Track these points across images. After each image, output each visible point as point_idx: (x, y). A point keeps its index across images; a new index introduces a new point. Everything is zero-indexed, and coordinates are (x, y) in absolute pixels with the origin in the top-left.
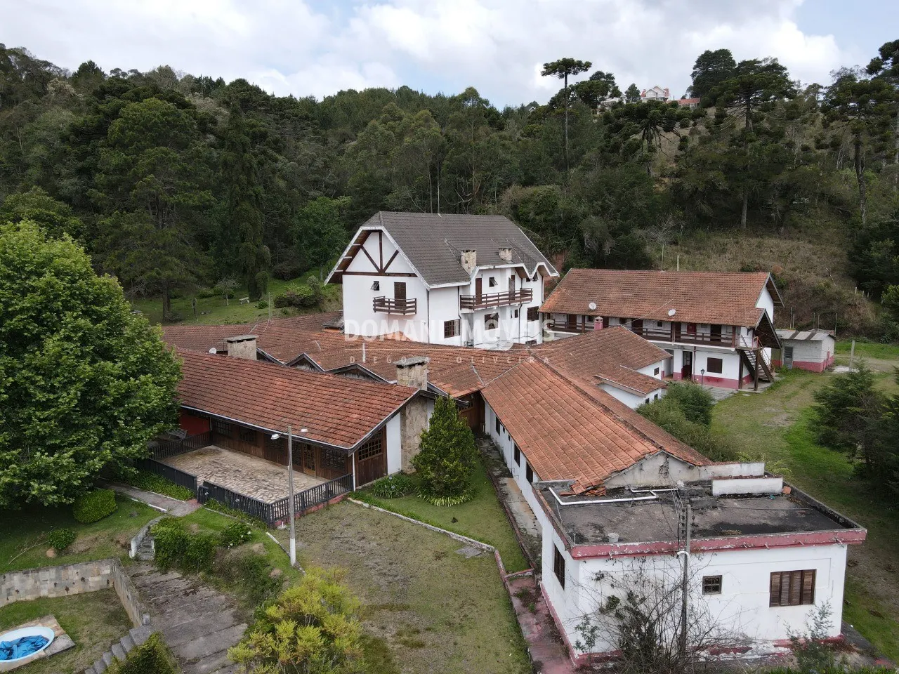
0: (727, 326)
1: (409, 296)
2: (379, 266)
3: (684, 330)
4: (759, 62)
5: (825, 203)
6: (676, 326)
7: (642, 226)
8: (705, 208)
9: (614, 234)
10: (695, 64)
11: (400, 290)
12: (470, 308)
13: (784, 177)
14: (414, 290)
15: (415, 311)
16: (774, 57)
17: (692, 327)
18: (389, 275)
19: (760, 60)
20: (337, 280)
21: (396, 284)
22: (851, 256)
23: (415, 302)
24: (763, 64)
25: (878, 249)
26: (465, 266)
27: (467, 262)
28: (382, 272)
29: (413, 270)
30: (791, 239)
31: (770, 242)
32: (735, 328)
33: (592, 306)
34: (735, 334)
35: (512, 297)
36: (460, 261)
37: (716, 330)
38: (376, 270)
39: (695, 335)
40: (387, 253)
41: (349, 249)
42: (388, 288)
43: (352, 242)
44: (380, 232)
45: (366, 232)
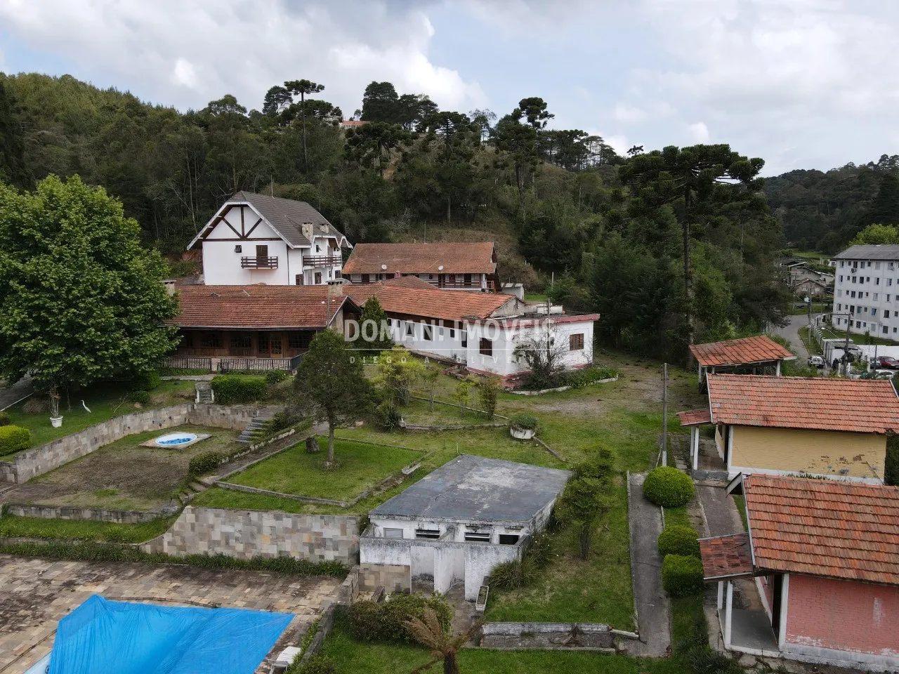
1: (271, 253)
2: (241, 233)
3: (447, 280)
4: (416, 97)
5: (495, 207)
6: (442, 277)
7: (386, 217)
9: (366, 223)
10: (365, 92)
11: (262, 251)
12: (312, 265)
13: (474, 187)
14: (274, 250)
15: (277, 266)
16: (426, 94)
17: (453, 276)
18: (252, 240)
19: (416, 95)
20: (199, 246)
21: (258, 247)
22: (521, 243)
23: (277, 259)
24: (419, 100)
25: (537, 235)
26: (306, 235)
27: (307, 231)
28: (244, 238)
29: (279, 234)
30: (481, 230)
31: (469, 232)
32: (480, 275)
33: (384, 267)
34: (481, 280)
35: (331, 260)
36: (301, 231)
37: (468, 278)
38: (238, 237)
39: (454, 282)
40: (250, 222)
41: (213, 219)
42: (250, 250)
43: (217, 214)
44: (242, 207)
45: (229, 207)
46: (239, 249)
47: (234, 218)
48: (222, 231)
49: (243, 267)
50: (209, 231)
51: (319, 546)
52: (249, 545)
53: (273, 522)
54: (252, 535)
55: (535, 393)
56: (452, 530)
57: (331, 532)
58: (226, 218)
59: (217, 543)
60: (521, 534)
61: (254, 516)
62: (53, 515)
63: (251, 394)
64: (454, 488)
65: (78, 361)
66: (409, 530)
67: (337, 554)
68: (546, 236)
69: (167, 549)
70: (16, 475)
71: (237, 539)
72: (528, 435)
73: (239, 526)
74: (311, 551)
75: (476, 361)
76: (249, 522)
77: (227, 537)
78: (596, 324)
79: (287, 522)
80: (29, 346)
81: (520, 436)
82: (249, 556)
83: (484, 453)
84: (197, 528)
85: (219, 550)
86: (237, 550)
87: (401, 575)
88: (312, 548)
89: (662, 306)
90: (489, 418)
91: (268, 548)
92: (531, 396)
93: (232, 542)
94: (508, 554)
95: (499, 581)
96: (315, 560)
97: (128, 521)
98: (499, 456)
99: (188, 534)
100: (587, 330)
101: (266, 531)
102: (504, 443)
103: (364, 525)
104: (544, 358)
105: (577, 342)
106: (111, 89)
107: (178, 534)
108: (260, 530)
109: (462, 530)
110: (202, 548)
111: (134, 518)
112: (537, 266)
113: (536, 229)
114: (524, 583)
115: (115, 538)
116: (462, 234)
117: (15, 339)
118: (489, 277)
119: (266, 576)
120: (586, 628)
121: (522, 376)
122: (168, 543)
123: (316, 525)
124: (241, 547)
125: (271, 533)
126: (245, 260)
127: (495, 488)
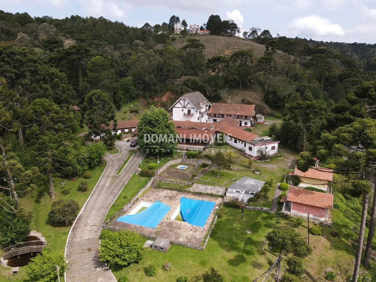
0: (248, 116)
1: (191, 113)
3: (240, 117)
4: (229, 21)
5: (257, 82)
6: (238, 116)
7: (220, 89)
8: (233, 84)
9: (213, 91)
11: (189, 111)
12: (201, 114)
14: (192, 111)
15: (193, 116)
17: (242, 116)
18: (186, 108)
20: (172, 109)
21: (188, 110)
22: (264, 97)
23: (193, 114)
25: (270, 96)
26: (200, 106)
28: (184, 107)
29: (194, 107)
30: (251, 91)
31: (247, 92)
32: (250, 116)
33: (221, 112)
35: (206, 111)
36: (199, 104)
37: (246, 117)
39: (242, 118)
40: (186, 103)
41: (176, 102)
42: (186, 110)
43: (178, 101)
44: (184, 99)
45: (181, 99)
46: (183, 110)
47: (182, 102)
48: (178, 105)
49: (184, 116)
50: (175, 105)
52: (206, 191)
53: (210, 187)
54: (206, 189)
55: (261, 161)
56: (242, 191)
57: (220, 190)
58: (180, 101)
59: (200, 190)
60: (254, 193)
61: (207, 186)
62: (169, 182)
63: (195, 157)
64: (242, 183)
66: (235, 191)
67: (221, 194)
70: (157, 174)
72: (258, 173)
73: (204, 188)
74: (217, 193)
75: (248, 152)
76: (206, 187)
77: (202, 189)
79: (213, 187)
81: (256, 173)
82: (206, 193)
83: (249, 176)
85: (200, 191)
86: (203, 192)
87: (233, 198)
88: (217, 192)
89: (297, 138)
90: (250, 168)
91: (209, 192)
92: (260, 162)
93: (203, 190)
94: (252, 196)
95: (250, 200)
98: (252, 177)
99: (195, 188)
100: (276, 145)
101: (209, 189)
102: (253, 174)
103: (226, 190)
104: (264, 153)
105: (273, 148)
107: (193, 188)
108: (208, 188)
109: (244, 192)
110: (197, 191)
111: (184, 184)
113: (270, 94)
114: (254, 201)
115: (181, 187)
119: (209, 196)
120: (263, 208)
121: (258, 157)
122: (191, 189)
123: (218, 188)
124: (204, 191)
125: (210, 189)
126: (184, 114)
127: (250, 184)
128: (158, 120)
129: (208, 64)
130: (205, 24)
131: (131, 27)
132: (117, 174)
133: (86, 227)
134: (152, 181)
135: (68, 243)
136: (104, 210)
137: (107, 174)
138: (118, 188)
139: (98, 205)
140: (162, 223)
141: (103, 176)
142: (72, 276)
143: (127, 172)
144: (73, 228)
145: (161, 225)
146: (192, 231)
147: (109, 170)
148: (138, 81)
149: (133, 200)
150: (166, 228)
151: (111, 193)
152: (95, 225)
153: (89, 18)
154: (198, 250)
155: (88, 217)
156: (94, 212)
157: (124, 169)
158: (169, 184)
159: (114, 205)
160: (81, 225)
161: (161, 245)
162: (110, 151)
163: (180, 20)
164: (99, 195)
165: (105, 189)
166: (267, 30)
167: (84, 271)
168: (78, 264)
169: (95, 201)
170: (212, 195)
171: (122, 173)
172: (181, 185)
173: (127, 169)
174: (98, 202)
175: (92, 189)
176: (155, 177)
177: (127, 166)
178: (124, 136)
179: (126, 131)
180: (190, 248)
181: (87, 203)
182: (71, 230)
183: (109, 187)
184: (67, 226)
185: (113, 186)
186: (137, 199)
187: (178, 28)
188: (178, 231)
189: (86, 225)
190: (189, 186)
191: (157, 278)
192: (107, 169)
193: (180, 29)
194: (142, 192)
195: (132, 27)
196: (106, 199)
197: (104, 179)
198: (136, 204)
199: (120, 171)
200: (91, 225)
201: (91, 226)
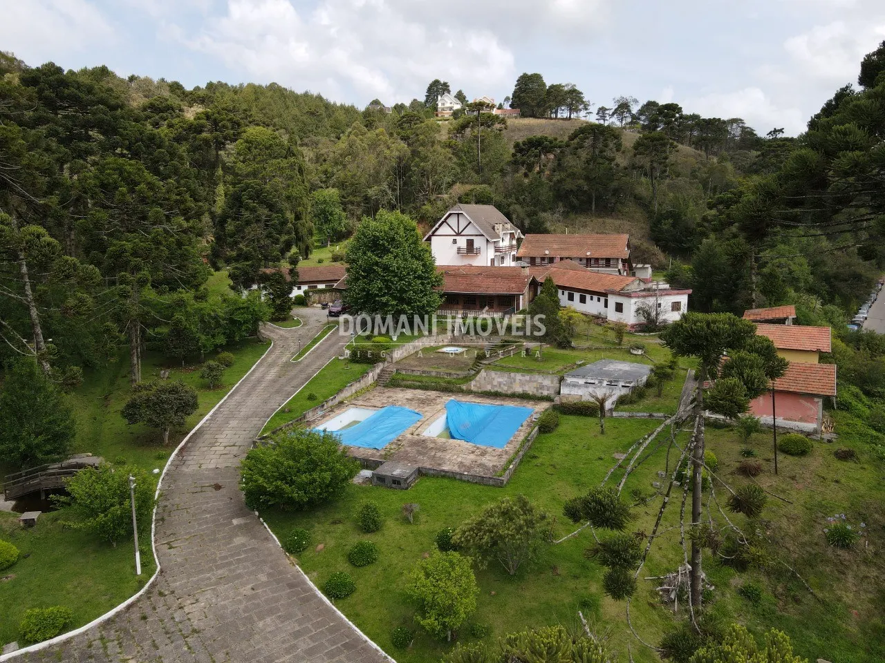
0: (613, 259)
1: (476, 246)
2: (457, 231)
3: (593, 262)
4: (563, 86)
5: (632, 199)
6: (588, 260)
7: (545, 211)
8: (575, 202)
9: (529, 216)
10: (516, 83)
11: (470, 243)
12: (500, 252)
13: (615, 184)
14: (478, 243)
15: (479, 253)
16: (573, 83)
17: (597, 260)
18: (464, 235)
20: (429, 239)
21: (468, 240)
22: (651, 229)
23: (480, 249)
24: (566, 89)
25: (665, 224)
26: (497, 231)
27: (498, 229)
28: (458, 234)
30: (619, 219)
31: (608, 221)
32: (618, 259)
33: (547, 252)
34: (618, 262)
35: (511, 247)
36: (493, 228)
37: (608, 262)
38: (455, 234)
39: (598, 264)
40: (463, 223)
41: (440, 222)
42: (462, 242)
43: (443, 219)
44: (458, 214)
45: (450, 215)
46: (455, 242)
47: (453, 221)
48: (444, 230)
49: (458, 253)
50: (437, 229)
51: (541, 389)
52: (510, 387)
53: (521, 378)
54: (511, 383)
55: (647, 334)
56: (600, 382)
57: (547, 382)
58: (447, 221)
59: (496, 386)
60: (632, 385)
61: (512, 375)
62: (419, 373)
64: (601, 369)
65: (404, 308)
66: (581, 382)
67: (548, 392)
68: (674, 225)
69: (473, 388)
70: (392, 358)
71: (504, 384)
72: (640, 352)
73: (506, 379)
74: (537, 391)
75: (612, 316)
76: (510, 377)
77: (500, 384)
78: (690, 296)
79: (527, 378)
80: (384, 299)
81: (635, 352)
82: (509, 392)
83: (616, 358)
84: (487, 379)
85: (496, 389)
86: (504, 389)
87: (578, 398)
88: (537, 389)
89: (736, 285)
90: (620, 344)
91: (518, 389)
92: (644, 336)
93: (502, 386)
94: (624, 392)
95: (622, 401)
96: (539, 394)
97: (452, 377)
98: (624, 360)
99: (483, 382)
100: (683, 299)
101: (518, 381)
102: (627, 356)
103: (561, 380)
104: (654, 314)
105: (676, 306)
106: (306, 93)
107: (478, 381)
108: (515, 381)
109: (605, 383)
110: (489, 388)
111: (455, 376)
112: (665, 249)
113: (665, 219)
114: (632, 402)
115: (449, 382)
116: (604, 223)
117: (377, 295)
118: (624, 261)
119: (518, 400)
120: (655, 414)
121: (640, 325)
122: (473, 385)
123: (539, 379)
124: (506, 388)
125: (521, 382)
126: (459, 249)
127: (620, 370)
128: (393, 239)
129: (514, 155)
130: (507, 99)
131: (338, 104)
132: (293, 360)
133: (213, 449)
134: (378, 371)
135: (167, 474)
136: (257, 419)
137: (270, 360)
138: (295, 383)
139: (244, 411)
140: (399, 440)
141: (261, 364)
142: (168, 532)
143: (318, 357)
144: (182, 449)
145: (396, 444)
146: (476, 453)
147: (277, 352)
148: (351, 198)
149: (330, 404)
150: (408, 449)
151: (278, 392)
152: (234, 445)
153: (245, 85)
154: (489, 485)
155: (220, 430)
156: (233, 423)
157: (312, 351)
158: (420, 376)
159: (283, 411)
160: (201, 445)
161: (394, 473)
162: (280, 323)
163: (451, 88)
164: (249, 394)
165: (263, 385)
166: (654, 102)
167: (200, 525)
168: (187, 512)
169: (239, 404)
170: (524, 397)
171: (306, 358)
172: (448, 378)
173: (319, 351)
174: (244, 407)
175: (234, 384)
176: (386, 364)
177: (318, 348)
178: (315, 297)
179: (321, 286)
180: (468, 481)
181: (220, 407)
182: (176, 451)
183: (274, 381)
184: (167, 446)
185: (283, 380)
186: (341, 403)
187: (448, 105)
188: (439, 454)
189: (212, 445)
190: (468, 379)
191: (384, 535)
192: (271, 352)
193: (451, 109)
194: (354, 391)
195: (341, 105)
196: (265, 402)
197: (262, 369)
198: (337, 411)
199: (300, 355)
200: (224, 444)
201: (225, 447)
